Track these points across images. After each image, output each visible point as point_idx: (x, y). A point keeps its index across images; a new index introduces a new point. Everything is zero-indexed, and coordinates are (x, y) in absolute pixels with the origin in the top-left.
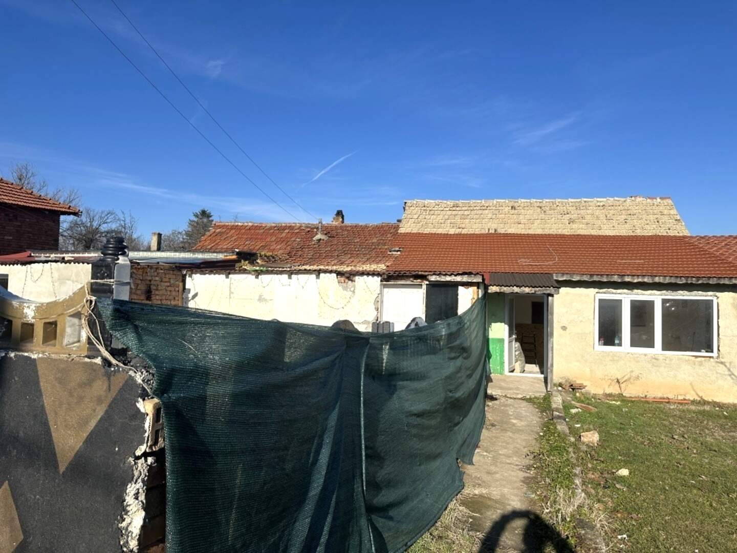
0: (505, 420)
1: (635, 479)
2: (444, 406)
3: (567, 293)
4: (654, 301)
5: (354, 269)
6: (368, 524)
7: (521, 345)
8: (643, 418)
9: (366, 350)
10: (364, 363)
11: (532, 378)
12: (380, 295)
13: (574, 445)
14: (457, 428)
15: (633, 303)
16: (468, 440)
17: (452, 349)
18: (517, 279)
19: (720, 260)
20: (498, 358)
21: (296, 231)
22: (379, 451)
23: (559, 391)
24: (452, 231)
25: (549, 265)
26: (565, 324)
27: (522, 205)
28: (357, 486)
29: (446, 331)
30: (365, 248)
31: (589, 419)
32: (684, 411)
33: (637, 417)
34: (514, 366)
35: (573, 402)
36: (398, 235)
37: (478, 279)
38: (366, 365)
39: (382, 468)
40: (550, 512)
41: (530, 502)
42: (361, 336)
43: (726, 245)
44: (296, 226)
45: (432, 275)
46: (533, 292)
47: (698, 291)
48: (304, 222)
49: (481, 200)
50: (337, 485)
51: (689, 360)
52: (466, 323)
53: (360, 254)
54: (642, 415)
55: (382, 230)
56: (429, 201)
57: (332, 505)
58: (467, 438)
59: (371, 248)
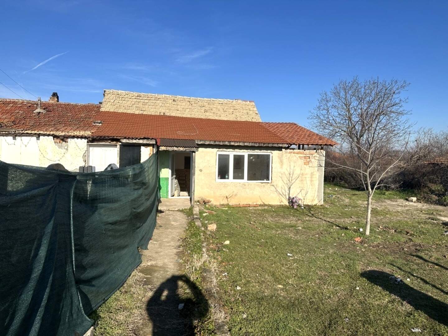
0: (167, 223)
1: (232, 245)
2: (130, 217)
3: (202, 151)
4: (244, 155)
5: (67, 134)
6: (77, 291)
7: (178, 181)
8: (238, 215)
9: (74, 184)
10: (72, 192)
11: (184, 199)
12: (87, 152)
13: (204, 232)
14: (138, 230)
15: (235, 156)
16: (145, 236)
17: (136, 183)
18: (176, 143)
19: (274, 135)
20: (165, 189)
21: (19, 105)
22: (85, 246)
23: (197, 205)
24: (137, 112)
25: (193, 135)
26: (201, 168)
27: (179, 99)
28: (68, 269)
29: (132, 172)
30: (75, 120)
31: (212, 218)
32: (256, 210)
33: (235, 215)
34: (174, 193)
35: (204, 210)
36: (100, 113)
37: (153, 142)
38: (74, 193)
39: (87, 257)
40: (190, 268)
41: (179, 264)
42: (70, 174)
43: (277, 127)
44: (19, 102)
45: (123, 139)
46: (184, 150)
47: (264, 150)
48: (25, 99)
49: (155, 94)
50: (54, 269)
51: (259, 185)
52: (146, 168)
53: (72, 124)
54: (237, 213)
55: (88, 109)
56: (121, 91)
57: (50, 281)
58: (144, 235)
59: (80, 120)
